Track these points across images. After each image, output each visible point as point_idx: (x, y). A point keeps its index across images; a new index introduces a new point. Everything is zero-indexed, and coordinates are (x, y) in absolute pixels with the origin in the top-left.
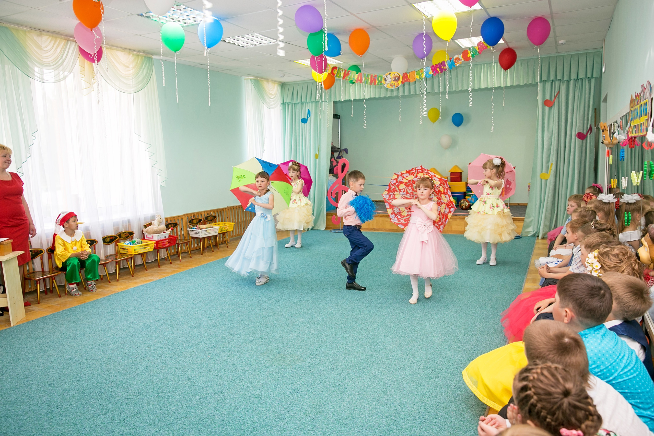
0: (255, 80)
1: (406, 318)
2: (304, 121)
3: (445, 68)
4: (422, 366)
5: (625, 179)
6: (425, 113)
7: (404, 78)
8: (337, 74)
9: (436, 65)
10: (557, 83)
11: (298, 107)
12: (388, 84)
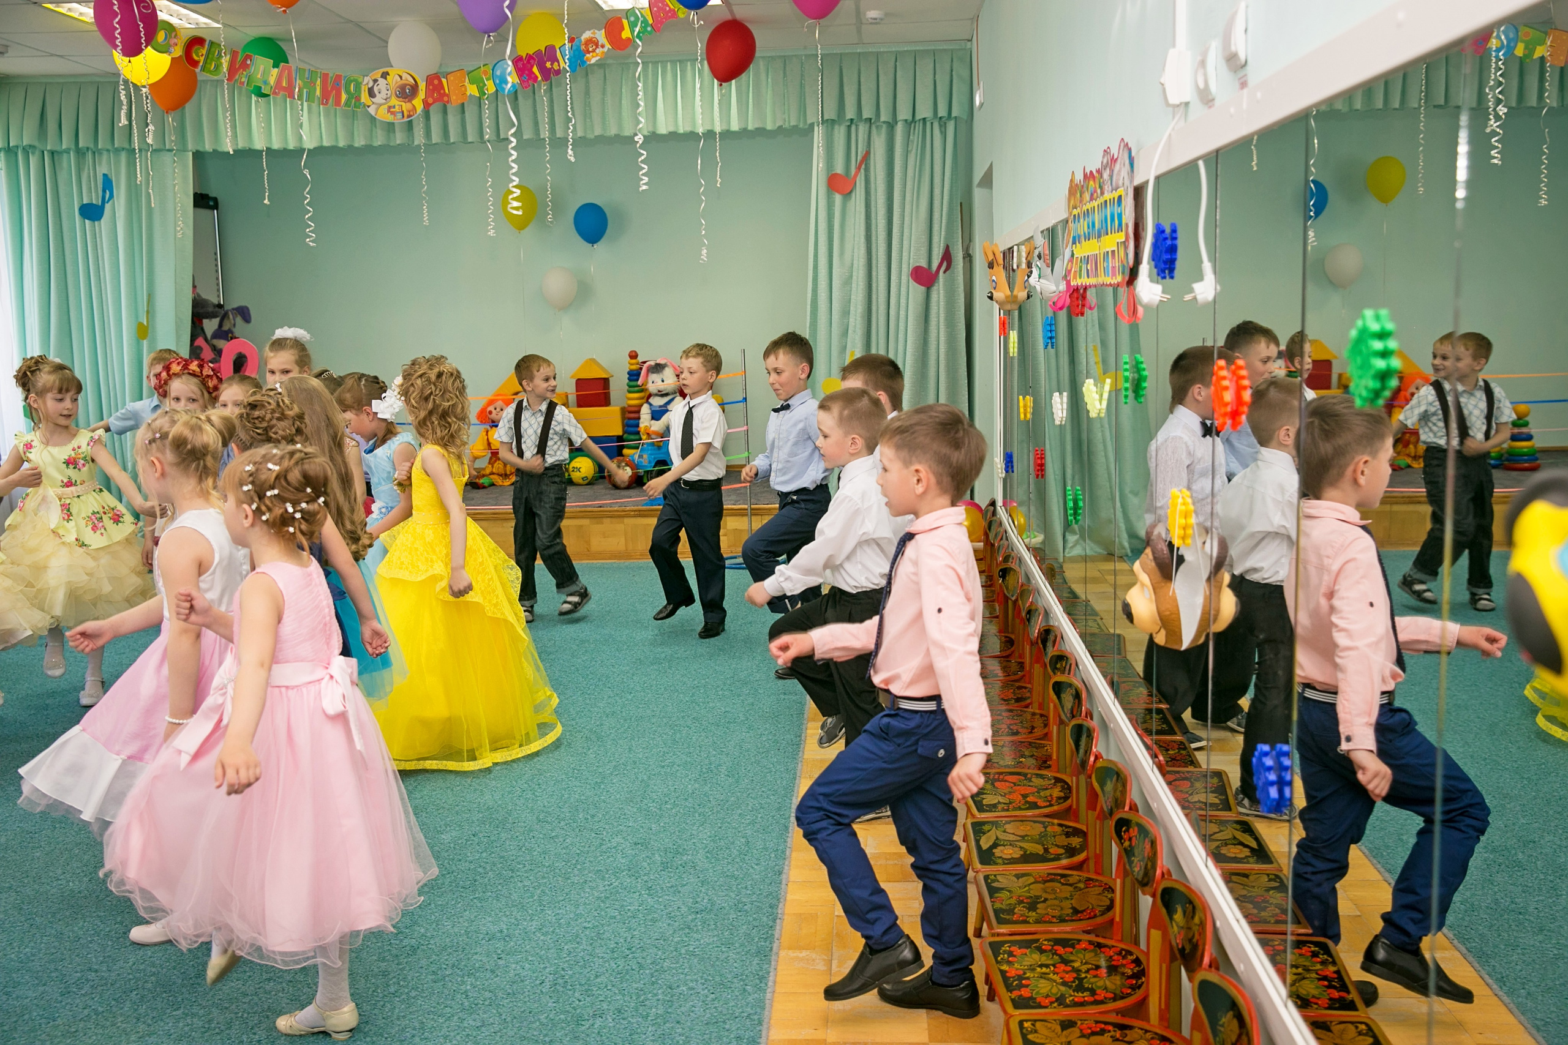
1: (481, 835)
2: (92, 212)
3: (556, 66)
4: (547, 984)
5: (1062, 399)
6: (516, 204)
7: (433, 91)
8: (205, 62)
9: (530, 57)
10: (863, 128)
11: (65, 164)
12: (381, 105)
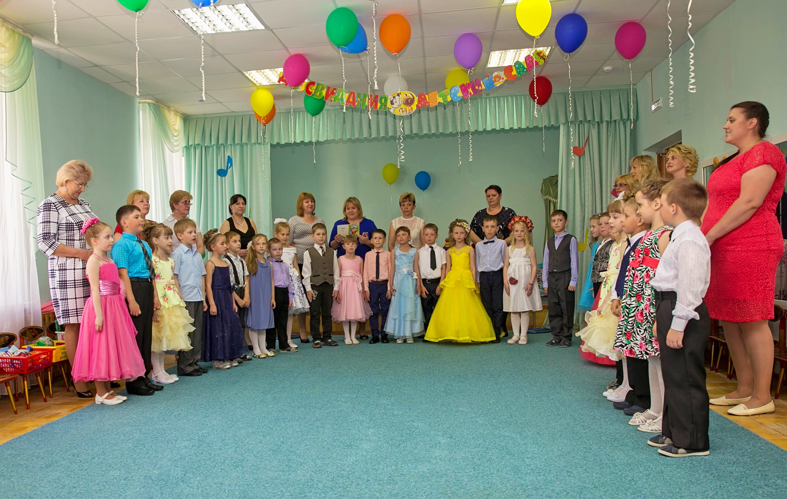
0: (154, 104)
2: (222, 173)
3: (480, 88)
7: (421, 101)
8: (315, 92)
9: (468, 84)
10: (586, 125)
11: (211, 152)
12: (396, 108)
